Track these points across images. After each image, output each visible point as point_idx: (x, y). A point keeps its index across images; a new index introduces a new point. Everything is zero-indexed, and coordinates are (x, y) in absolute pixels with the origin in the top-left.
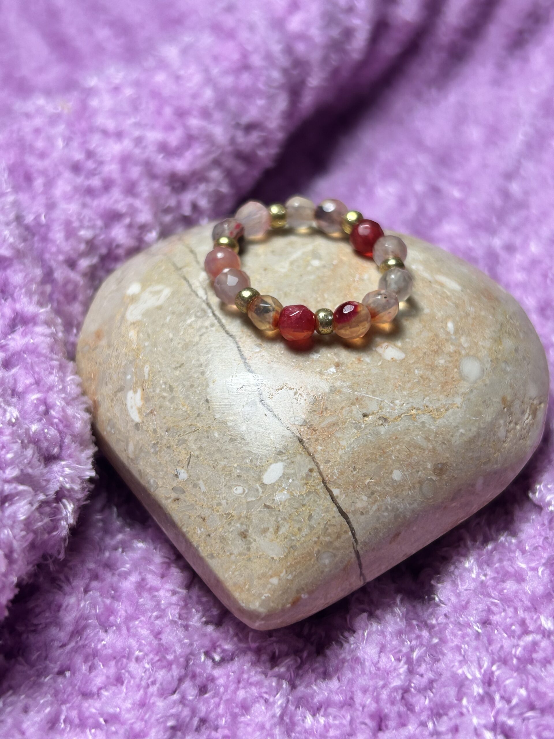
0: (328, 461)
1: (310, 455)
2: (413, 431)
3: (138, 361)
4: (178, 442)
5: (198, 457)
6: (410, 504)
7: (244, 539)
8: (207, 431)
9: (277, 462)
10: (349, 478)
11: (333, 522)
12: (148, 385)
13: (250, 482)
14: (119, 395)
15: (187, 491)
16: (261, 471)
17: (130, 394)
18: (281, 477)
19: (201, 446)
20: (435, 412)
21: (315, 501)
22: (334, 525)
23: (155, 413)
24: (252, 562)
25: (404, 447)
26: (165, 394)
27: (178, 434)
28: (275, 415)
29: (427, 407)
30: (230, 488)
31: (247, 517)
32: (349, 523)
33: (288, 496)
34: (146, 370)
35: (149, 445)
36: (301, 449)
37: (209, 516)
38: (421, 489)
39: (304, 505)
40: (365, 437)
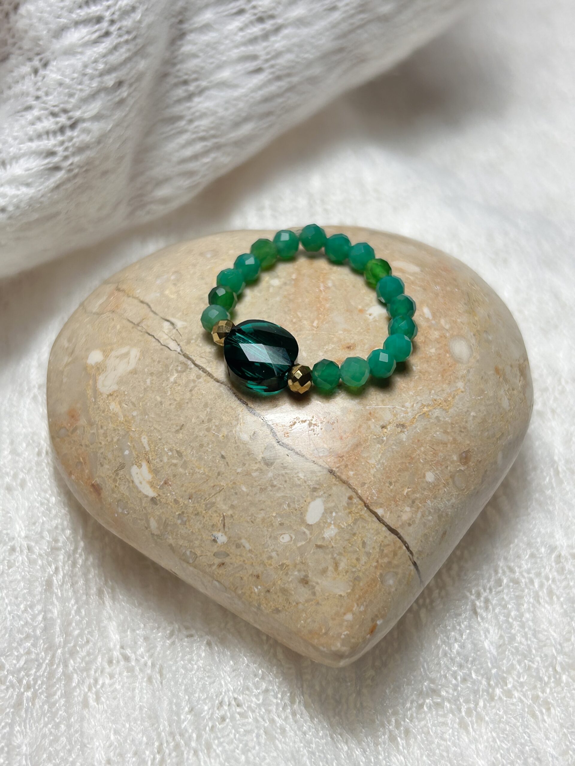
0: (364, 484)
1: (344, 482)
2: (431, 429)
3: (131, 434)
4: (206, 506)
5: (232, 516)
6: (448, 501)
7: (306, 586)
8: (233, 488)
9: (315, 500)
10: (389, 494)
11: (386, 542)
12: (152, 456)
13: (295, 528)
14: (121, 472)
15: (231, 553)
16: (302, 513)
17: (134, 469)
18: (323, 513)
19: (232, 505)
20: (444, 403)
21: (363, 527)
22: (388, 545)
23: (170, 483)
24: (321, 605)
25: (428, 447)
26: (175, 461)
27: (204, 498)
28: (297, 453)
29: (435, 400)
30: (276, 538)
31: (302, 563)
32: (400, 538)
33: (336, 531)
34: (145, 440)
35: (173, 517)
36: (334, 480)
37: (262, 573)
38: (454, 483)
39: (354, 534)
40: (390, 450)
